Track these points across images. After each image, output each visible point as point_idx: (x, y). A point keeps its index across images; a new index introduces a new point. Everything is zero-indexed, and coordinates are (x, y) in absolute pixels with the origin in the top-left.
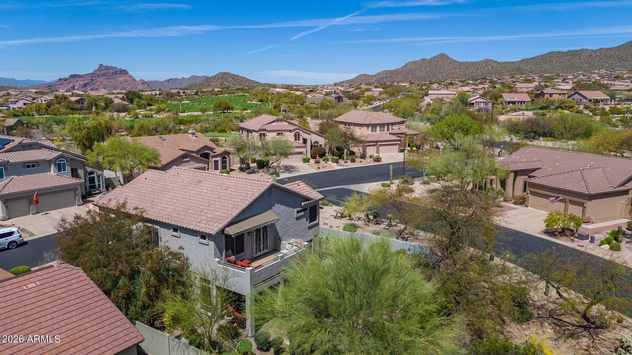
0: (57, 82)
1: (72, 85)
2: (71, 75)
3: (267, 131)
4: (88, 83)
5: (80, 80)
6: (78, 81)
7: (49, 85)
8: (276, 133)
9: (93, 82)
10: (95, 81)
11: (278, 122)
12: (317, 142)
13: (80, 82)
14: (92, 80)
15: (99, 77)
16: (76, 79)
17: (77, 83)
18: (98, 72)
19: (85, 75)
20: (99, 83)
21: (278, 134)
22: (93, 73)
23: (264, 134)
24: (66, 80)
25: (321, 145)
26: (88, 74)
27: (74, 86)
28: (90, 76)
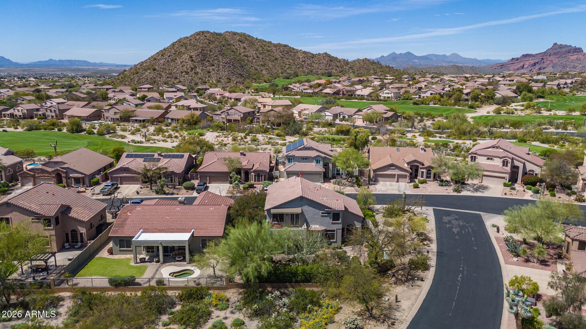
0: (509, 62)
1: (522, 64)
2: (523, 55)
3: (478, 155)
4: (538, 63)
5: (530, 59)
6: (529, 60)
7: (501, 64)
8: (486, 158)
9: (543, 61)
10: (545, 61)
11: (494, 149)
12: (533, 171)
13: (530, 61)
14: (542, 59)
15: (550, 56)
16: (528, 58)
17: (528, 63)
18: (551, 51)
19: (537, 54)
20: (548, 62)
21: (488, 159)
22: (545, 53)
23: (475, 157)
24: (517, 59)
25: (536, 174)
26: (540, 54)
27: (524, 65)
28: (541, 55)
